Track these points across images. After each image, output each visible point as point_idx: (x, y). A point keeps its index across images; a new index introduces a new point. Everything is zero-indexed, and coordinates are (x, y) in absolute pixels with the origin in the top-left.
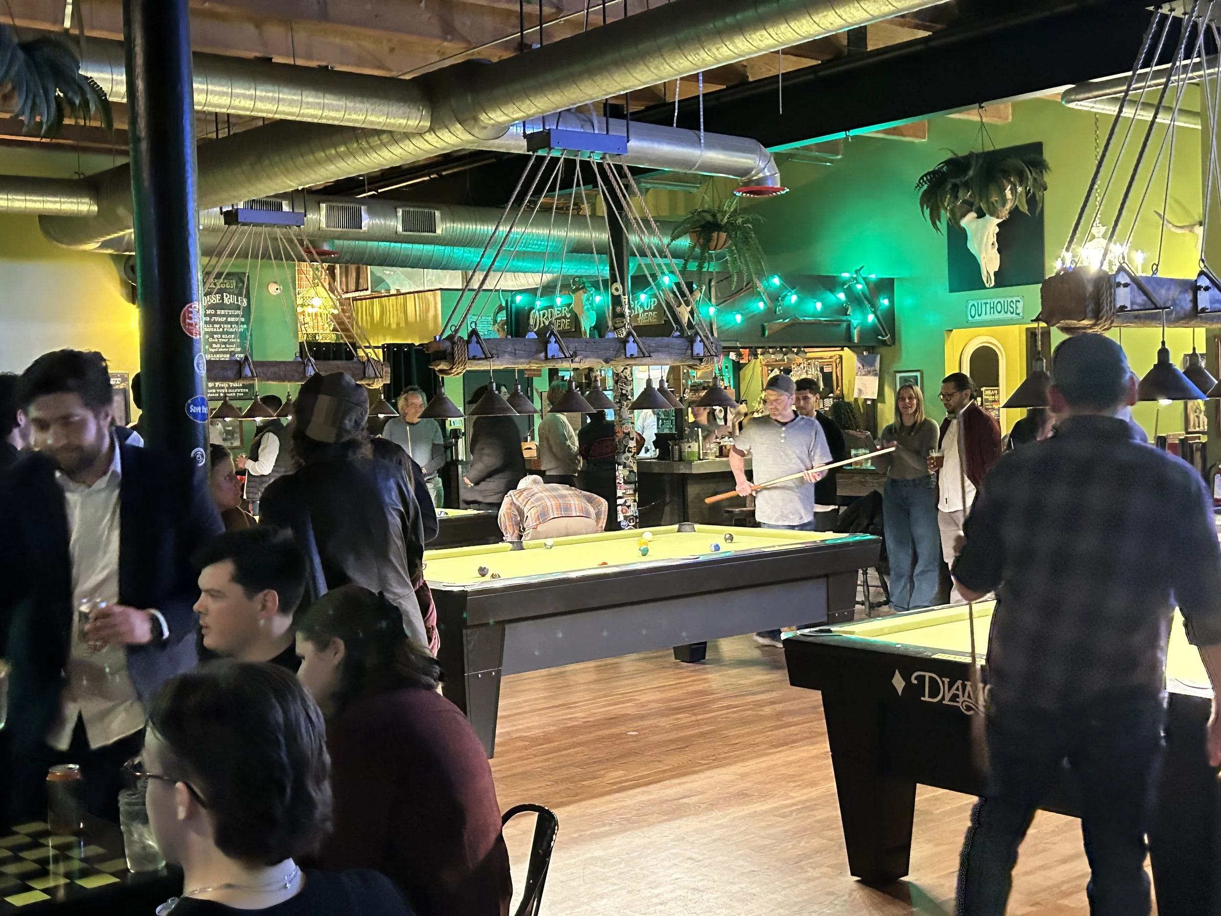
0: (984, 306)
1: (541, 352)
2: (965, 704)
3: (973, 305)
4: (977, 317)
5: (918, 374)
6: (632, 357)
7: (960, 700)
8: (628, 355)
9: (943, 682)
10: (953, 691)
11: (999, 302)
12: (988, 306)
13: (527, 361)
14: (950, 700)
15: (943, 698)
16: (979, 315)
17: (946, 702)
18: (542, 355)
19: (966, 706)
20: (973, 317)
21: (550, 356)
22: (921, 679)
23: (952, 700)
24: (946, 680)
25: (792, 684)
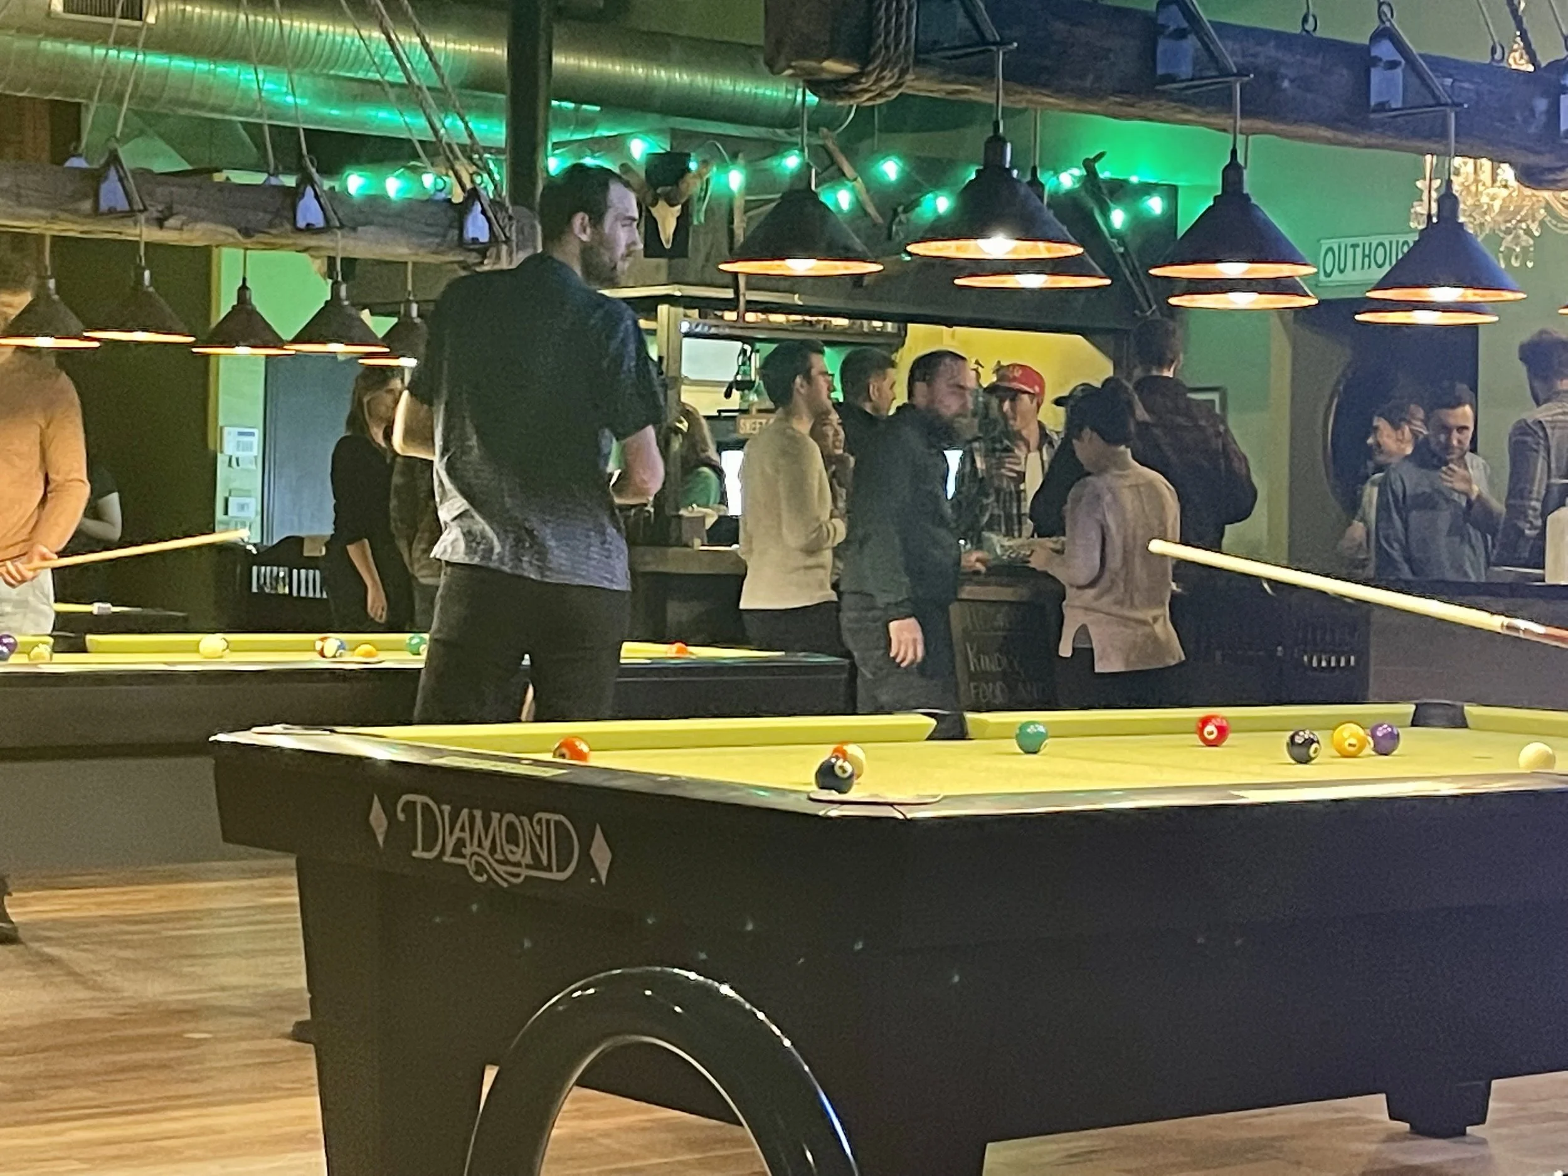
0: (1350, 251)
1: (85, 196)
2: (475, 858)
3: (1331, 249)
4: (1336, 275)
5: (1215, 396)
6: (310, 229)
7: (467, 851)
8: (301, 224)
9: (441, 812)
10: (457, 833)
11: (1381, 244)
12: (1359, 251)
13: (48, 213)
14: (452, 855)
15: (442, 852)
16: (1341, 271)
17: (446, 859)
18: (87, 205)
19: (477, 863)
20: (1328, 275)
21: (104, 206)
22: (410, 807)
23: (457, 853)
24: (447, 808)
25: (226, 839)
